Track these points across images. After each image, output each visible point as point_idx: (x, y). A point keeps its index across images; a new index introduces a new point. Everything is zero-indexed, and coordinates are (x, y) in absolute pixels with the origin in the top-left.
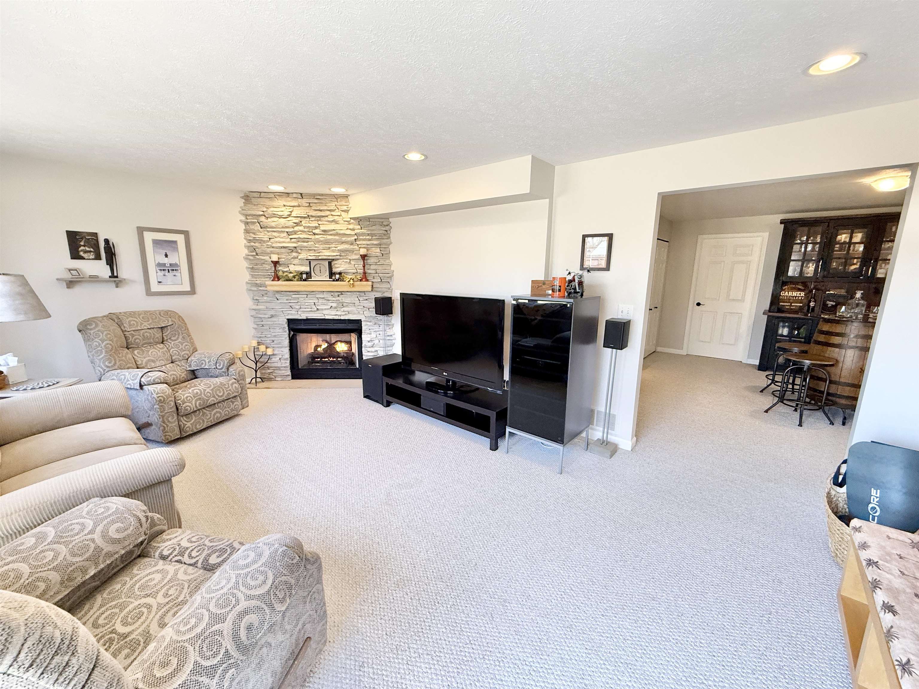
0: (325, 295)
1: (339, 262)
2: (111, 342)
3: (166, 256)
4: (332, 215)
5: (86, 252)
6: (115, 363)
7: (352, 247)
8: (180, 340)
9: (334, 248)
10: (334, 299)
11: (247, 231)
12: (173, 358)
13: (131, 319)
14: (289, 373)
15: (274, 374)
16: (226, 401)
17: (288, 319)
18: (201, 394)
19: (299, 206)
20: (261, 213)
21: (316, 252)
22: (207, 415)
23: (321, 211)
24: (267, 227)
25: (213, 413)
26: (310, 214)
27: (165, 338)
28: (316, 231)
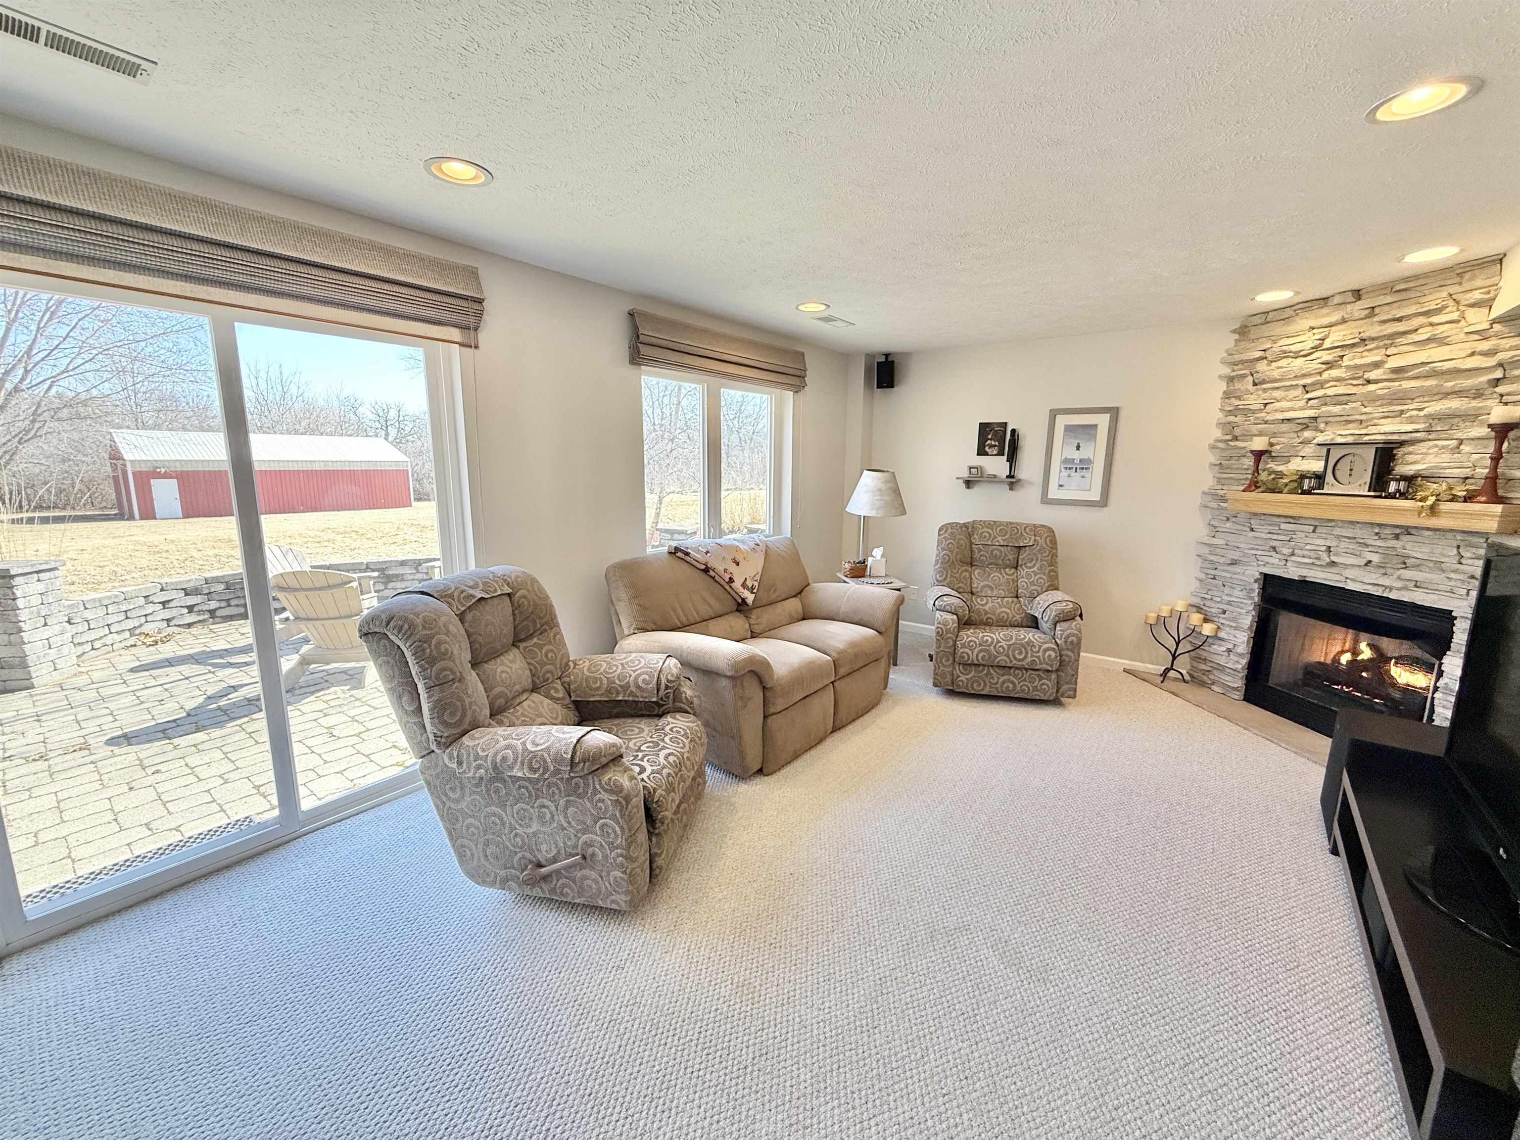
0: (1358, 532)
1: (1422, 448)
2: (950, 554)
3: (1078, 448)
4: (1431, 325)
5: (991, 446)
6: (945, 579)
7: (1474, 403)
8: (1035, 569)
9: (1415, 413)
10: (1378, 543)
11: (1227, 395)
12: (1020, 591)
13: (985, 529)
15: (1211, 677)
16: (1030, 672)
17: (1266, 577)
19: (1344, 321)
20: (1258, 354)
21: (1364, 425)
23: (1399, 320)
24: (1264, 382)
26: (1364, 335)
27: (1020, 563)
28: (1373, 375)
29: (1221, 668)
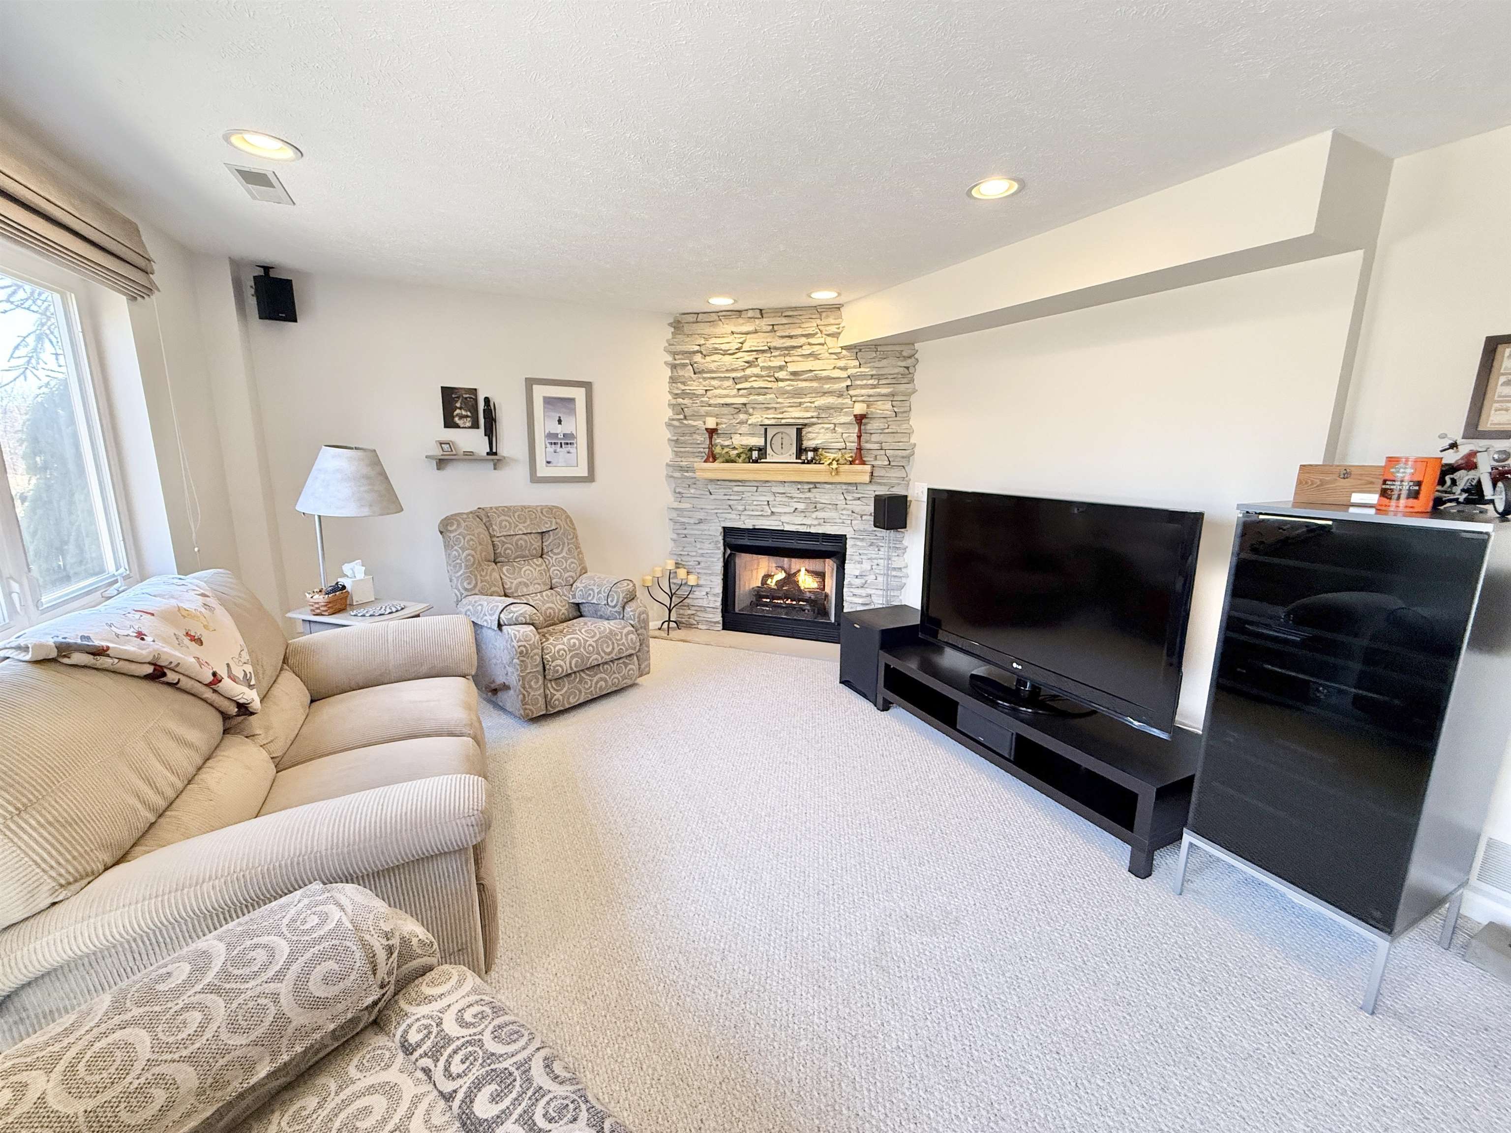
0: (786, 489)
1: (816, 428)
2: (473, 553)
3: (560, 422)
4: (809, 344)
5: (462, 417)
6: (475, 586)
7: (840, 400)
8: (564, 554)
9: (809, 404)
10: (801, 495)
11: (673, 380)
12: (553, 581)
13: (503, 518)
14: (719, 618)
15: (697, 618)
16: (616, 662)
17: (724, 528)
18: (580, 648)
19: (756, 332)
20: (697, 348)
21: (778, 411)
22: (586, 683)
23: (791, 337)
24: (702, 372)
25: (595, 679)
26: (772, 345)
27: (545, 551)
28: (781, 375)
29: (704, 609)
